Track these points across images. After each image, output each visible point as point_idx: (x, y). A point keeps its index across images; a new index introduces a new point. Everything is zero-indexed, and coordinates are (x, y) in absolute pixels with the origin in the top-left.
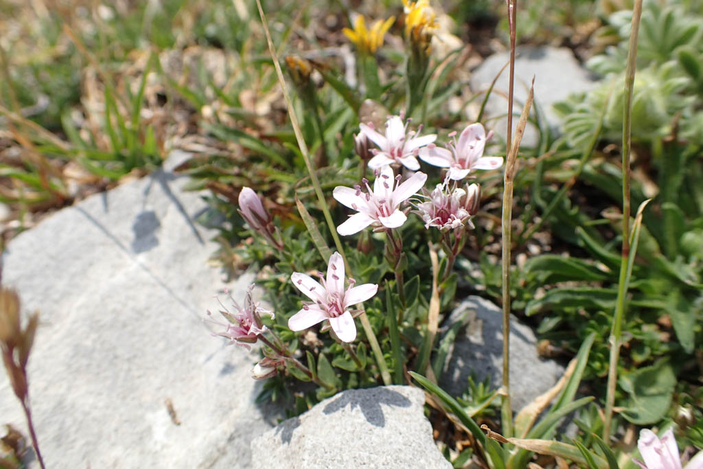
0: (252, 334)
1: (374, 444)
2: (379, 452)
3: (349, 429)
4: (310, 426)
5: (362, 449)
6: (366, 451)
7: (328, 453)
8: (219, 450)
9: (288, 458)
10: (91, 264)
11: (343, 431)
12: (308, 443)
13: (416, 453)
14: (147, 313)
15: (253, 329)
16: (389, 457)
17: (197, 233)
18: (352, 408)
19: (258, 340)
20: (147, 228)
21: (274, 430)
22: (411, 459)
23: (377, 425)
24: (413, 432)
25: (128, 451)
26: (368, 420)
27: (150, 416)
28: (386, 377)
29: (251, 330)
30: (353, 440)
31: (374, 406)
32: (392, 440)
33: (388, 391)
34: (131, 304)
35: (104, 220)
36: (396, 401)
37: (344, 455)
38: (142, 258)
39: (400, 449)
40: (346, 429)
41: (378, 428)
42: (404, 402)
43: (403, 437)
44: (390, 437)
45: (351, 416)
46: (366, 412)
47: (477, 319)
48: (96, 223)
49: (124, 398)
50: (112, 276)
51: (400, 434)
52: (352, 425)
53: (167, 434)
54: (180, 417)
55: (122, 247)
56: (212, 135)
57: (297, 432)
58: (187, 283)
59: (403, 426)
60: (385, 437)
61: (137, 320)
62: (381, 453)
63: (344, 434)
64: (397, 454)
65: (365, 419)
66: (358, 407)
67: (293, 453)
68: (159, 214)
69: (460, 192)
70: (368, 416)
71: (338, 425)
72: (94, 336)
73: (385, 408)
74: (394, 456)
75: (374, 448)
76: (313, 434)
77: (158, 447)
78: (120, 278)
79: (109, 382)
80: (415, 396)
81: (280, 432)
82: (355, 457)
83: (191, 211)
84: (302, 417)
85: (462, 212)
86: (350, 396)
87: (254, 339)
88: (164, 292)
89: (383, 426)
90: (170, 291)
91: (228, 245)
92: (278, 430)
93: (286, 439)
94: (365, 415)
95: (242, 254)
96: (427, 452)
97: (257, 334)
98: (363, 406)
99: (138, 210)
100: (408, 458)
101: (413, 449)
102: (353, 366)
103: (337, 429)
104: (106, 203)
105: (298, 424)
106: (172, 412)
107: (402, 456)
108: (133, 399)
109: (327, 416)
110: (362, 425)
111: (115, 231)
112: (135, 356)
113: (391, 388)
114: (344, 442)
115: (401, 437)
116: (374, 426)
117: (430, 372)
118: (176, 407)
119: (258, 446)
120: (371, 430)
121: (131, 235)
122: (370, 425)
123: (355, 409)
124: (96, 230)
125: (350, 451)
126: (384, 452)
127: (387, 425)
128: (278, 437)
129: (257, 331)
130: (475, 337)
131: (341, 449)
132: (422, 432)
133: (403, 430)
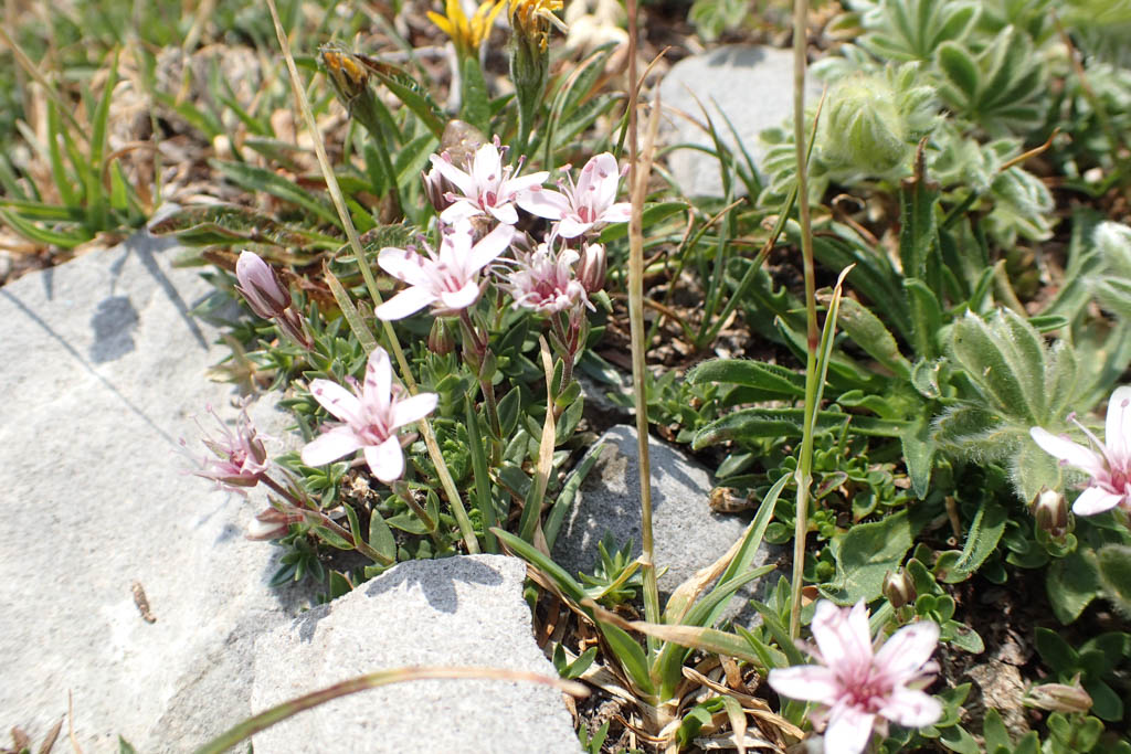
0: (247, 472)
1: (436, 638)
2: (442, 648)
3: (402, 616)
4: (343, 614)
5: (416, 644)
6: (422, 647)
7: (365, 652)
8: (209, 657)
9: (307, 662)
10: (22, 379)
11: (392, 620)
12: (335, 638)
13: (501, 650)
14: (109, 453)
15: (249, 464)
16: (456, 656)
17: (197, 332)
18: (409, 586)
19: (259, 482)
20: (116, 324)
21: (291, 623)
22: (491, 658)
23: (445, 610)
24: (501, 619)
25: (71, 662)
26: (431, 603)
27: (107, 610)
28: (472, 544)
29: (246, 466)
30: (404, 632)
31: (444, 583)
32: (464, 631)
33: (469, 562)
34: (83, 439)
35: (44, 311)
36: (479, 576)
37: (388, 654)
38: (106, 369)
39: (475, 645)
40: (396, 617)
41: (446, 615)
42: (493, 577)
43: (484, 628)
44: (462, 628)
45: (406, 599)
46: (430, 592)
47: (619, 456)
48: (33, 316)
49: (66, 582)
50: (55, 397)
51: (480, 623)
52: (407, 609)
53: (134, 637)
54: (154, 612)
55: (74, 353)
56: (229, 182)
57: (322, 624)
58: (177, 407)
59: (486, 612)
60: (455, 627)
61: (93, 464)
62: (445, 650)
63: (393, 623)
64: (469, 651)
65: (427, 601)
66: (419, 585)
67: (315, 654)
68: (136, 302)
69: (570, 255)
70: (432, 597)
71: (385, 612)
72: (21, 489)
73: (460, 586)
74: (464, 654)
75: (435, 642)
76: (345, 624)
77: (118, 656)
78: (67, 399)
79: (42, 558)
80: (511, 569)
81: (300, 625)
82: (405, 656)
83: (188, 298)
84: (334, 602)
85: (574, 286)
86: (409, 569)
87: (252, 481)
88: (139, 422)
89: (454, 612)
90: (149, 420)
91: (241, 348)
92: (297, 623)
93: (307, 635)
94: (427, 597)
95: (261, 362)
96: (518, 648)
97: (255, 472)
98: (426, 582)
99: (101, 295)
100: (486, 657)
101: (497, 645)
102: (419, 527)
103: (384, 617)
104: (49, 287)
105: (326, 613)
106: (142, 603)
107: (477, 653)
108: (81, 584)
109: (371, 600)
110: (420, 610)
111: (61, 329)
112: (87, 520)
113: (474, 557)
114: (391, 636)
115: (480, 627)
116: (439, 612)
117: (539, 535)
118: (149, 597)
119: (265, 645)
120: (434, 617)
121: (90, 334)
122: (433, 611)
123: (413, 587)
124: (32, 326)
125: (397, 648)
126: (449, 649)
127: (460, 611)
128: (296, 633)
129: (255, 467)
130: (615, 483)
131: (385, 646)
132: (514, 621)
133: (485, 617)
